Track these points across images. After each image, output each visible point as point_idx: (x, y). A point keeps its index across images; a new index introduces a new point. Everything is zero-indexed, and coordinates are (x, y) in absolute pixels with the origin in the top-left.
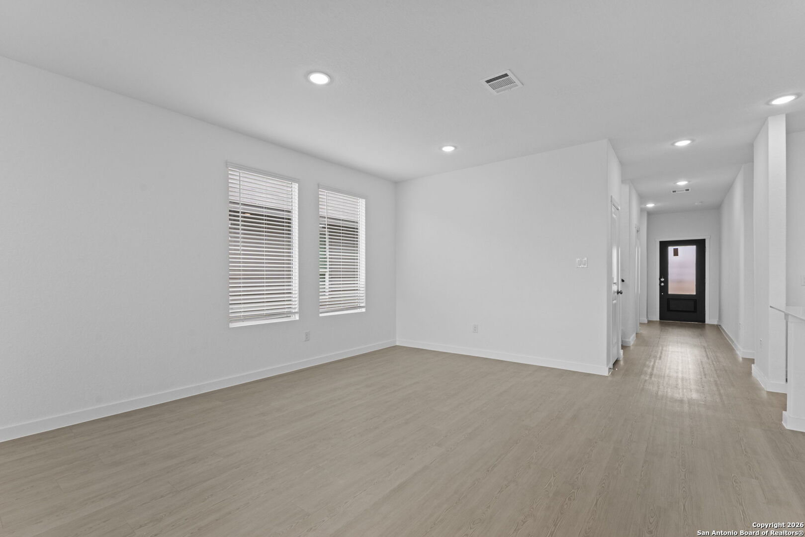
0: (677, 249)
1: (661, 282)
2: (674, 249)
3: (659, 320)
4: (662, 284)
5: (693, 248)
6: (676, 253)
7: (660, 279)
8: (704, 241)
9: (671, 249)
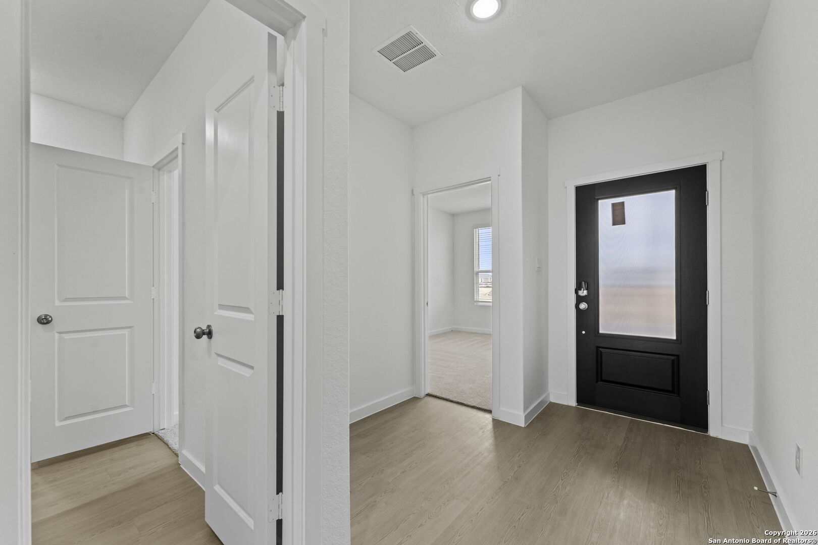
0: (622, 204)
1: (579, 299)
2: (614, 205)
3: (573, 402)
4: (583, 306)
5: (668, 199)
6: (619, 218)
7: (576, 292)
8: (701, 171)
9: (605, 207)
